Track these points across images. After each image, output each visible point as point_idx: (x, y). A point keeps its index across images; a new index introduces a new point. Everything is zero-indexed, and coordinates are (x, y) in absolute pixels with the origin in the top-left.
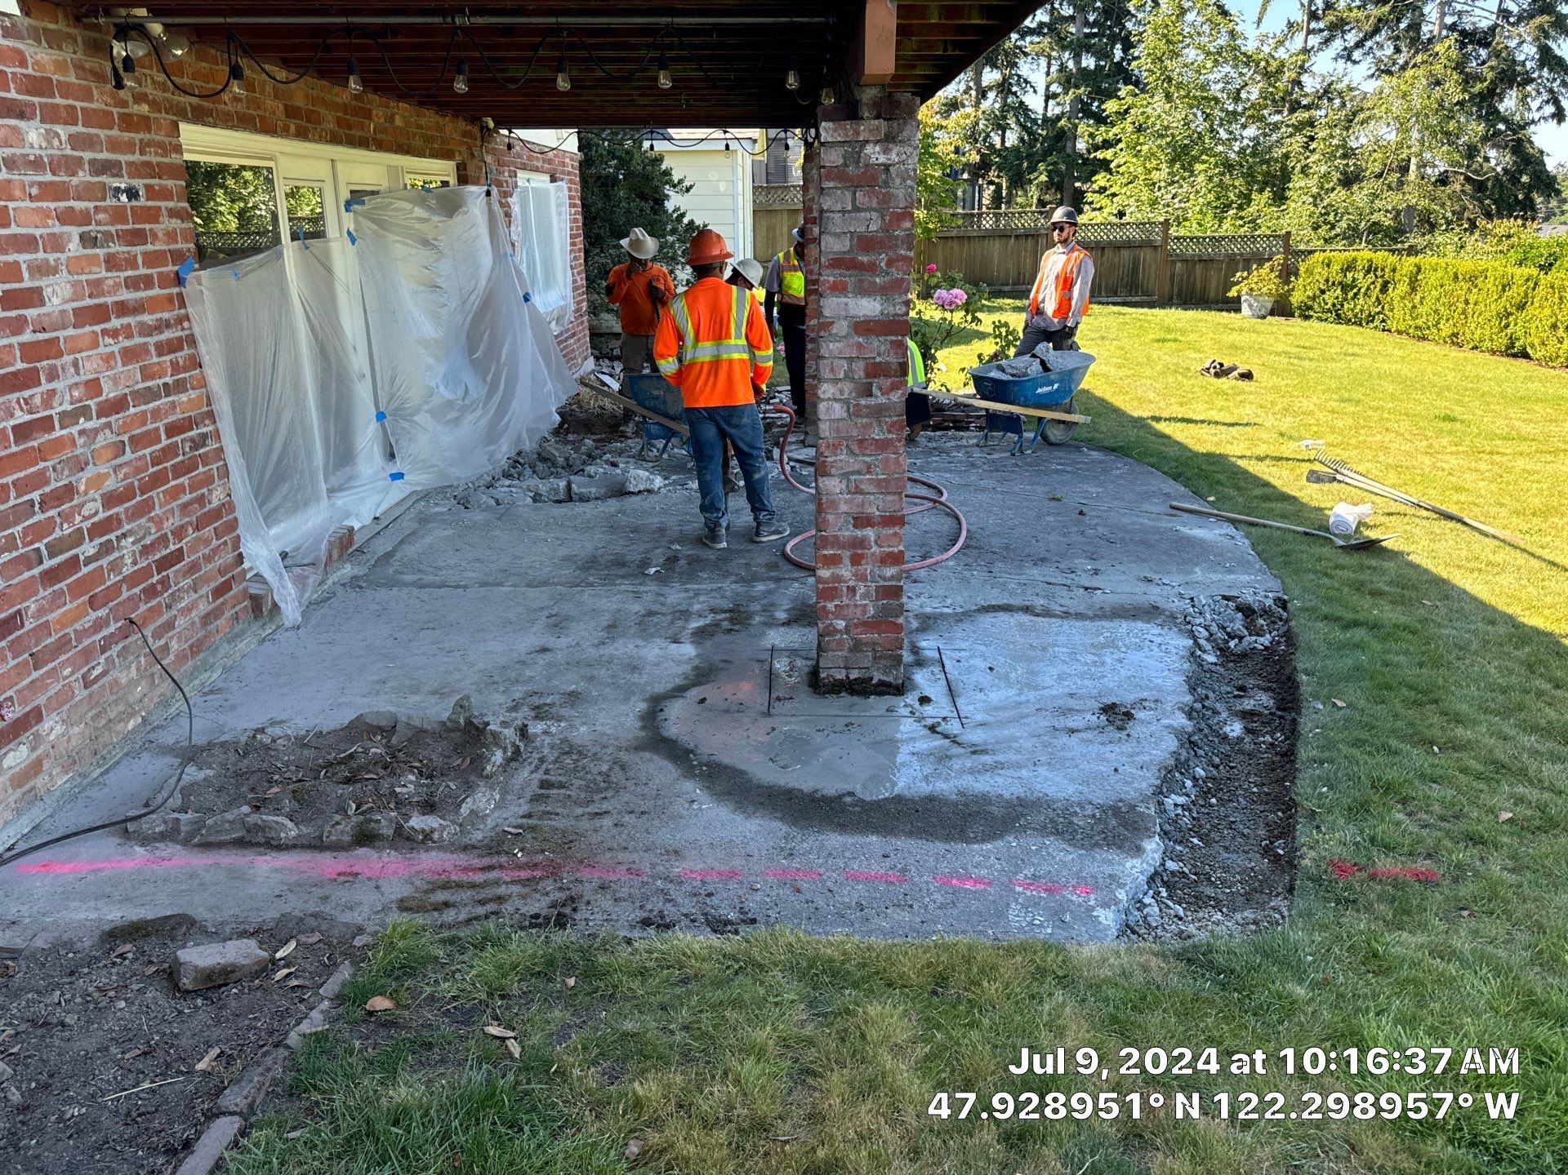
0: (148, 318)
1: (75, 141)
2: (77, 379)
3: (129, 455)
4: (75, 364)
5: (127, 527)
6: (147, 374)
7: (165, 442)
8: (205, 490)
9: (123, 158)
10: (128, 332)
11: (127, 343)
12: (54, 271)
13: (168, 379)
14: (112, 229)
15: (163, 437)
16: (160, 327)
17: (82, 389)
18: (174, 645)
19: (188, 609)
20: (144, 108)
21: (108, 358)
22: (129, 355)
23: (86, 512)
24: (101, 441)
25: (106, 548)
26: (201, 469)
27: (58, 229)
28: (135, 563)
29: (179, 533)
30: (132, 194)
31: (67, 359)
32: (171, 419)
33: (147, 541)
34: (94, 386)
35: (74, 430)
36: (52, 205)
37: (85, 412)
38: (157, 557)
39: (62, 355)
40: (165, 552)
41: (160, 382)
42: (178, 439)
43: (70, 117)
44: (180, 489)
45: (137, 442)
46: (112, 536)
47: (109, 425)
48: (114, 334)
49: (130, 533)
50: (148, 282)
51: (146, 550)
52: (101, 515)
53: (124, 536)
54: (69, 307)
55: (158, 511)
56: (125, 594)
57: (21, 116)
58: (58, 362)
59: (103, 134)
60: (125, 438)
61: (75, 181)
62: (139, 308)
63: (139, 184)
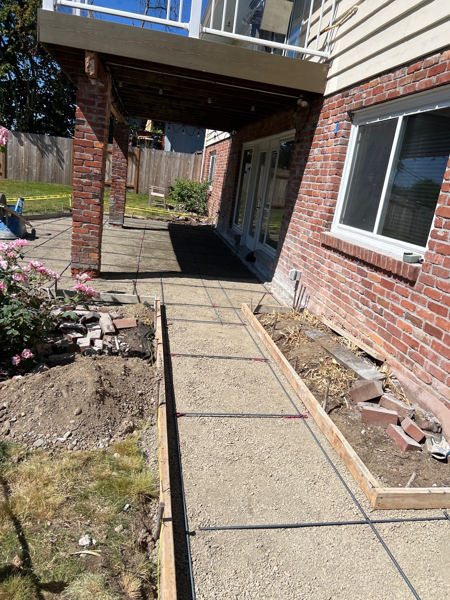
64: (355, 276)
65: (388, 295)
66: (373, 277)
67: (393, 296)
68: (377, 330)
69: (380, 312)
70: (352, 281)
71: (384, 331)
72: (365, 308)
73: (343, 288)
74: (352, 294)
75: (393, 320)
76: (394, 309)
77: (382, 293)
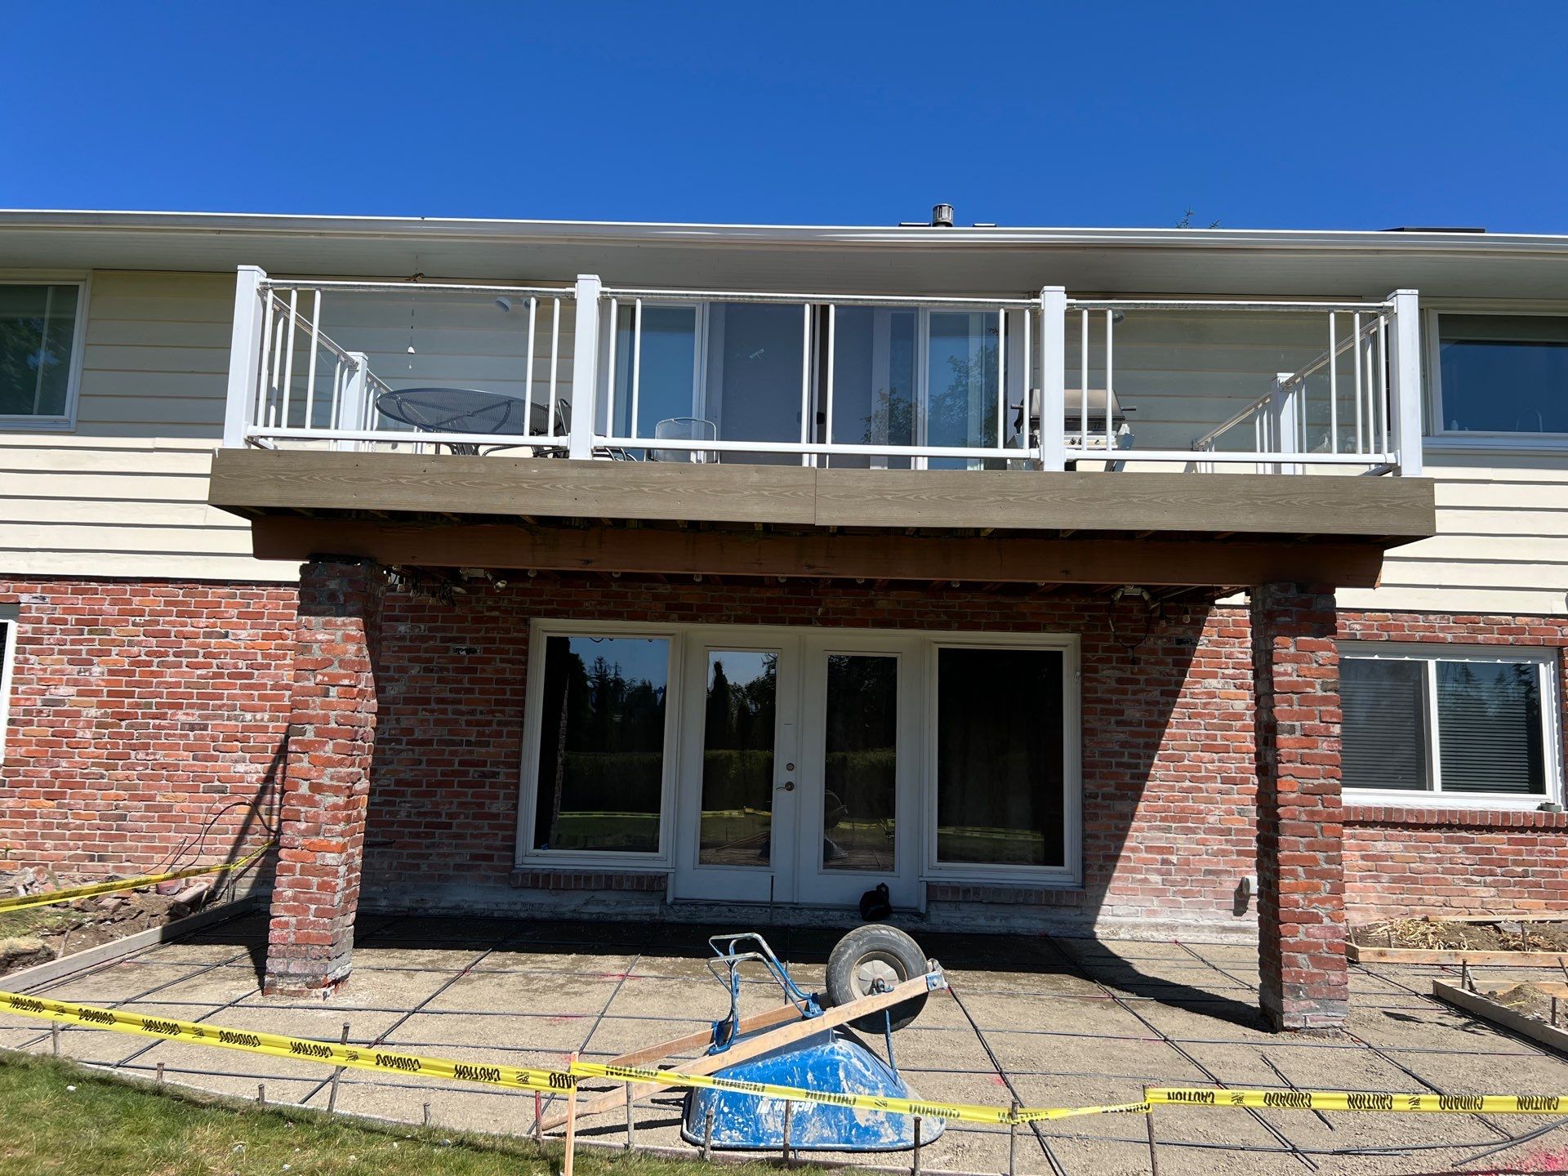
0: (463, 707)
1: (431, 630)
2: (397, 726)
3: (423, 766)
4: (398, 721)
5: (409, 799)
6: (450, 732)
7: (456, 766)
8: (488, 802)
9: (468, 636)
10: (444, 712)
11: (441, 716)
12: (398, 681)
13: (473, 739)
14: (451, 666)
15: (456, 764)
16: (472, 713)
17: (398, 731)
18: (424, 868)
19: (445, 855)
20: (497, 613)
21: (423, 722)
22: (438, 722)
23: (380, 783)
24: (404, 755)
25: (392, 803)
26: (487, 789)
27: (406, 663)
28: (409, 816)
29: (450, 815)
30: (468, 651)
31: (393, 717)
32: (466, 758)
33: (422, 810)
34: (410, 731)
35: (387, 747)
36: (406, 655)
37: (398, 742)
38: (428, 820)
39: (389, 714)
40: (435, 820)
41: (465, 739)
42: (472, 770)
43: (434, 619)
44: (465, 794)
45: (430, 762)
46: (398, 800)
47: (413, 751)
48: (432, 711)
49: (409, 802)
50: (469, 691)
51: (419, 814)
52: (392, 787)
53: (405, 802)
54: (402, 696)
55: (438, 798)
56: (395, 828)
57: (398, 621)
58: (386, 717)
59: (455, 626)
60: (424, 759)
61: (426, 645)
62: (459, 702)
63: (479, 648)
64: (1446, 848)
65: (1530, 853)
66: (1488, 840)
67: (1540, 851)
68: (1526, 895)
69: (1525, 874)
70: (1439, 855)
71: (1542, 892)
72: (1489, 879)
73: (1422, 869)
74: (1446, 871)
75: (1555, 875)
76: (1547, 863)
77: (1519, 853)
